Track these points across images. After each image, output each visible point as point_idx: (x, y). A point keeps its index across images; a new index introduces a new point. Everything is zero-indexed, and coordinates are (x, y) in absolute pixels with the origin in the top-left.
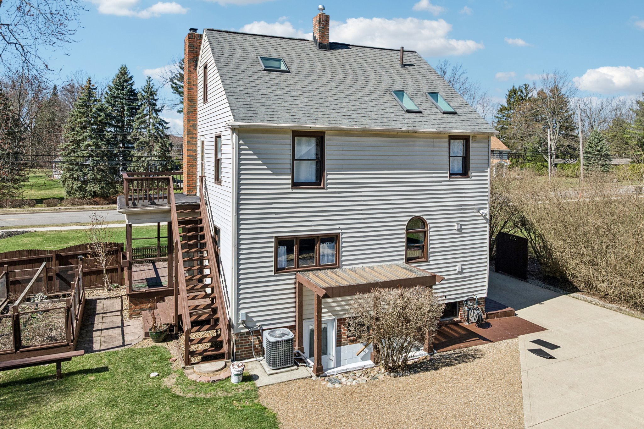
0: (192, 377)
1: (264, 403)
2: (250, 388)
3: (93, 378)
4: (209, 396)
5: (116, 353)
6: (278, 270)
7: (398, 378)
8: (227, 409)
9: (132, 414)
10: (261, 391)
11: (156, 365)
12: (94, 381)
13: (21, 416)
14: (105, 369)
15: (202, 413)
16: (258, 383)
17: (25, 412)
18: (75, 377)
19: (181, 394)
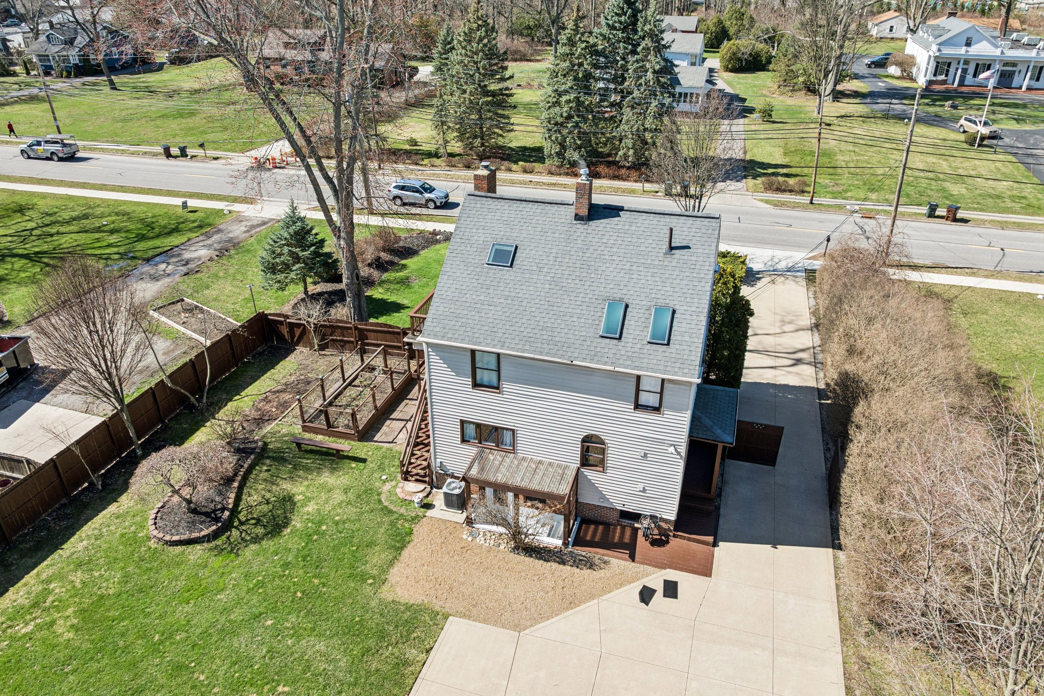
0: (398, 491)
1: (415, 530)
2: (421, 514)
3: (353, 465)
4: (395, 509)
5: (381, 448)
6: (464, 440)
7: (512, 554)
8: (393, 524)
9: (349, 503)
10: (424, 519)
11: (392, 469)
12: (352, 468)
13: (307, 478)
14: (364, 461)
15: (379, 520)
16: (430, 513)
17: (310, 477)
18: (345, 460)
19: (383, 500)
